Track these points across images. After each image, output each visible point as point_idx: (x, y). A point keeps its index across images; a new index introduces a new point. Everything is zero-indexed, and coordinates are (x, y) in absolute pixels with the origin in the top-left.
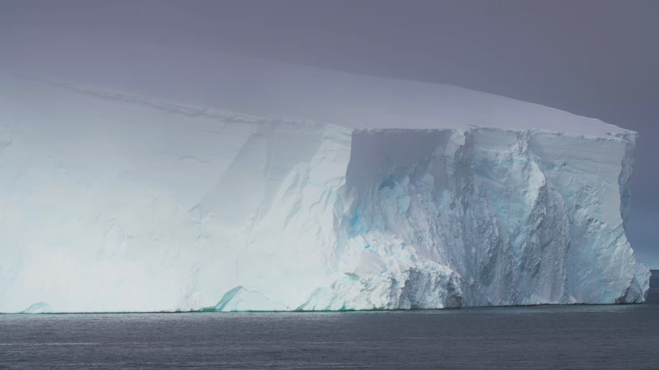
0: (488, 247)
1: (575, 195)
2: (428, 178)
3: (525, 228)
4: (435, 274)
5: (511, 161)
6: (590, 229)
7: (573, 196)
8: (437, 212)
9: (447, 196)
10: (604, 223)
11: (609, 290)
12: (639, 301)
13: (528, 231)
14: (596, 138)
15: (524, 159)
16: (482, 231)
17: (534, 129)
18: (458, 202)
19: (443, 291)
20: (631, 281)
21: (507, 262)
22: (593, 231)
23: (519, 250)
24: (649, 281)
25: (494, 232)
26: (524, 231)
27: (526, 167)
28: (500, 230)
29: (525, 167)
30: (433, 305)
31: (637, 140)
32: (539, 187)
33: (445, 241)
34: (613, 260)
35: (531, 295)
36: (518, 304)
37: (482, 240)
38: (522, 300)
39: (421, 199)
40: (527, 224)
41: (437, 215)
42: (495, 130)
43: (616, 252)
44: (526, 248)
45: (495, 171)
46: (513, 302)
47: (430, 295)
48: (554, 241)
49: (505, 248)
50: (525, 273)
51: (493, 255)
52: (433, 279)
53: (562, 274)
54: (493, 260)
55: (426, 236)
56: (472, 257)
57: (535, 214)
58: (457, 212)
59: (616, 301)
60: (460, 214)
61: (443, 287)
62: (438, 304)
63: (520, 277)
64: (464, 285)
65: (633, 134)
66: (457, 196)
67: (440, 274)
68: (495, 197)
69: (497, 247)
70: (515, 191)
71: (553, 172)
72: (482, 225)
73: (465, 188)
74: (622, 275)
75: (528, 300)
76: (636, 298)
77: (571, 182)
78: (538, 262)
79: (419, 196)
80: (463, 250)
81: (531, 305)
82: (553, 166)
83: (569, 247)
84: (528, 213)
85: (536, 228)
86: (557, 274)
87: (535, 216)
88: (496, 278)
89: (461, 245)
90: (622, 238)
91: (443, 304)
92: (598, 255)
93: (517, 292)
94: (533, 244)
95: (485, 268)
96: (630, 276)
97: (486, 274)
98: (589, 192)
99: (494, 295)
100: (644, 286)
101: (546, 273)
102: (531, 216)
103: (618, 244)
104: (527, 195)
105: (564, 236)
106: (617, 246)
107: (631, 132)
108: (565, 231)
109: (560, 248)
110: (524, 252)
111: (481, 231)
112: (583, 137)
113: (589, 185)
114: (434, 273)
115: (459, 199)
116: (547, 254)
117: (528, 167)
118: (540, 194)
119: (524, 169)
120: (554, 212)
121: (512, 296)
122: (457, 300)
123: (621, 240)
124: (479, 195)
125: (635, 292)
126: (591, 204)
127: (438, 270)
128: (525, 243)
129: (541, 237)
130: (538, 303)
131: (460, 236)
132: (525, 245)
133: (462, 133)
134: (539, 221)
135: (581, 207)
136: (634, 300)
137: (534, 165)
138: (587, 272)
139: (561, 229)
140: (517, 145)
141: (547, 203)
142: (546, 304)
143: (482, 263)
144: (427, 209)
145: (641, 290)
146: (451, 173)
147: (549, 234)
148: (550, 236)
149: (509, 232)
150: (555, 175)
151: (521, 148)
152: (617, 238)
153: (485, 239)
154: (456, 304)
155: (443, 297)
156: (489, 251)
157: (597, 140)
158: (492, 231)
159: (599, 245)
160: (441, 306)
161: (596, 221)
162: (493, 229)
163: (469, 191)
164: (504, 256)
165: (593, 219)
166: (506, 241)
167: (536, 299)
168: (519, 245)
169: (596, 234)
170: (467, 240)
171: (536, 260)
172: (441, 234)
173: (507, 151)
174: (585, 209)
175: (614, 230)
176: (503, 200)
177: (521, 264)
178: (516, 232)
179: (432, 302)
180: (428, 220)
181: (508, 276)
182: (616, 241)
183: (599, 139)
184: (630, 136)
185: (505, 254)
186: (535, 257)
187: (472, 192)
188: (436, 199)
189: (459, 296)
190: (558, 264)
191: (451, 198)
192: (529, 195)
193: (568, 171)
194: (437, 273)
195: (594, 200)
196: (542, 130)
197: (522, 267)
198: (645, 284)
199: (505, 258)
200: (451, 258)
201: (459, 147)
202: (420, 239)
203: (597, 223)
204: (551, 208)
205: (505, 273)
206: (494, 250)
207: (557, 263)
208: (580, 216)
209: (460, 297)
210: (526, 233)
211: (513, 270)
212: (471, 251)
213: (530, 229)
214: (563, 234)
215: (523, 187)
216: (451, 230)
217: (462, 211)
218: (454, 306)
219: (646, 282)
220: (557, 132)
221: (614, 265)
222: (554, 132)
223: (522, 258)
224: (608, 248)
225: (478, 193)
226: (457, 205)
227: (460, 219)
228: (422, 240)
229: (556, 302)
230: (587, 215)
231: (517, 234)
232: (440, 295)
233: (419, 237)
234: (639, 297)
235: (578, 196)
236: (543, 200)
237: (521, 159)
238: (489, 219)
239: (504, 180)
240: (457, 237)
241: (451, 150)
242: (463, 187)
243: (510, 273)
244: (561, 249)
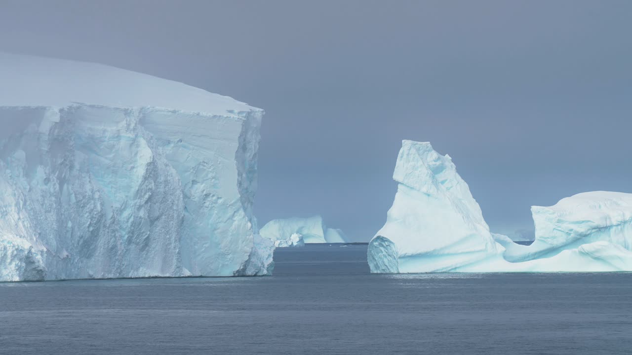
0: (88, 221)
1: (192, 171)
2: (20, 154)
3: (133, 203)
4: (11, 248)
5: (118, 137)
6: (207, 204)
7: (189, 171)
8: (28, 187)
9: (41, 172)
10: (221, 198)
11: (226, 263)
12: (260, 274)
13: (135, 205)
14: (212, 115)
15: (132, 135)
16: (82, 205)
17: (149, 107)
18: (54, 177)
19: (19, 264)
20: (248, 254)
21: (111, 235)
22: (210, 206)
23: (126, 224)
24: (272, 254)
25: (95, 207)
26: (132, 205)
27: (134, 142)
28: (102, 205)
29: (132, 143)
30: (8, 278)
31: (263, 117)
32: (147, 163)
33: (33, 216)
34: (230, 234)
35: (139, 267)
36: (125, 276)
37: (81, 215)
38: (129, 272)
39: (10, 174)
40: (135, 197)
41: (28, 190)
42: (102, 107)
43: (233, 226)
44: (133, 222)
45: (102, 147)
46: (118, 275)
47: (5, 268)
48: (165, 215)
49: (109, 222)
50: (133, 247)
51: (93, 230)
52: (9, 253)
53: (175, 247)
54: (94, 235)
55: (11, 211)
56: (67, 231)
57: (142, 190)
58: (52, 187)
59: (234, 274)
60: (55, 189)
61: (20, 260)
62: (15, 276)
63: (127, 250)
64: (55, 258)
65: (258, 112)
66: (53, 172)
67: (17, 247)
68: (103, 172)
69: (99, 221)
70: (123, 167)
71: (170, 148)
72: (82, 200)
73: (61, 164)
74: (240, 248)
75: (136, 273)
76: (257, 271)
77: (188, 158)
78: (147, 236)
79: (8, 171)
80: (54, 224)
81: (139, 278)
82: (169, 142)
83: (182, 221)
84: (135, 187)
85: (143, 203)
86: (169, 247)
87: (143, 191)
88: (99, 252)
89: (52, 220)
90: (240, 212)
91: (20, 276)
92: (215, 229)
93: (123, 265)
94: (141, 218)
95: (85, 242)
96: (249, 250)
97: (87, 247)
98: (205, 168)
99: (96, 267)
100: (267, 259)
101: (156, 246)
102: (138, 190)
103: (236, 218)
104: (135, 170)
105: (177, 210)
106: (235, 220)
107: (257, 109)
108: (177, 206)
109: (172, 222)
110: (132, 226)
111: (80, 206)
112: (198, 114)
113: (205, 161)
114: (10, 246)
115: (55, 174)
116: (158, 228)
117: (136, 143)
118: (147, 170)
119: (131, 145)
120: (165, 187)
121: (117, 269)
122: (38, 273)
123: (238, 214)
124: (79, 170)
125: (255, 265)
126: (207, 180)
127: (16, 244)
128: (132, 217)
129: (149, 212)
130: (147, 276)
131: (52, 210)
132: (132, 219)
133: (56, 110)
134: (147, 196)
135: (198, 182)
136: (254, 273)
137: (143, 142)
138: (205, 245)
139: (172, 203)
140: (125, 122)
141: (157, 178)
142: (156, 277)
143: (81, 237)
144: (16, 184)
145: (263, 263)
146: (46, 149)
147: (160, 209)
148: (161, 211)
149: (112, 207)
150: (171, 152)
151: (129, 125)
152: (235, 212)
153: (85, 214)
154: (38, 277)
155: (20, 270)
156: (90, 225)
157: (213, 117)
158: (93, 206)
159: (217, 220)
160: (17, 279)
161: (213, 196)
162: (94, 203)
163: (68, 167)
164: (107, 230)
165: (210, 194)
166: (110, 215)
167: (144, 272)
168: (126, 220)
169: (213, 208)
170: (62, 214)
171: (144, 234)
172: (29, 209)
173: (115, 128)
174: (202, 184)
175: (232, 205)
176: (110, 176)
177: (128, 237)
178: (123, 207)
179: (8, 275)
180: (15, 194)
181: (113, 250)
182: (233, 215)
183: (215, 116)
184: (256, 113)
185: (108, 228)
186: (142, 231)
187: (71, 167)
188: (28, 173)
189: (39, 269)
190: (170, 239)
191: (45, 173)
192: (137, 171)
193: (185, 147)
194: (14, 246)
195: (210, 175)
196: (157, 108)
197: (130, 241)
198: (268, 257)
199: (108, 232)
200: (39, 232)
201: (54, 124)
202: (5, 213)
203: (214, 198)
204: (161, 183)
205: (108, 247)
206: (95, 224)
207: (168, 237)
208: (197, 192)
209: (41, 270)
210: (134, 207)
211: (119, 243)
212: (67, 225)
213: (138, 204)
214: (175, 209)
215: (131, 163)
216: (42, 205)
217: (57, 186)
218: (35, 279)
219: (269, 255)
220: (172, 109)
221: (231, 239)
222: (169, 109)
223: (129, 232)
224: (226, 222)
225: (79, 169)
226: (52, 181)
227: (55, 194)
228: (6, 215)
229: (167, 275)
230: (204, 190)
231: (124, 208)
232: (17, 268)
233: (4, 212)
234: (260, 269)
235: (194, 172)
236: (151, 175)
237: (128, 135)
238: (90, 193)
239: (111, 156)
240: (50, 212)
241: (45, 127)
242: (59, 162)
243: (114, 247)
244: (173, 224)
